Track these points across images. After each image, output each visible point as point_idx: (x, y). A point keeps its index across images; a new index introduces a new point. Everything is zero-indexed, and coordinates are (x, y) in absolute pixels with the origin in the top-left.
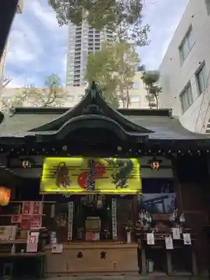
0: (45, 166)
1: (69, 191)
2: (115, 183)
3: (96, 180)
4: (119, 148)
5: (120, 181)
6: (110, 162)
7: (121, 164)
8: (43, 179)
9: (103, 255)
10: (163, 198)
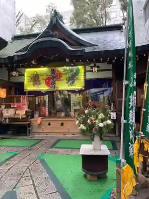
0: (26, 75)
1: (41, 89)
2: (68, 83)
3: (56, 82)
4: (67, 60)
5: (71, 82)
6: (65, 70)
7: (72, 71)
8: (25, 82)
9: (62, 124)
10: (104, 91)
